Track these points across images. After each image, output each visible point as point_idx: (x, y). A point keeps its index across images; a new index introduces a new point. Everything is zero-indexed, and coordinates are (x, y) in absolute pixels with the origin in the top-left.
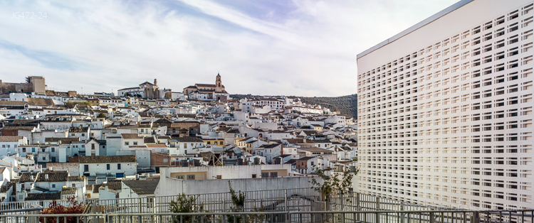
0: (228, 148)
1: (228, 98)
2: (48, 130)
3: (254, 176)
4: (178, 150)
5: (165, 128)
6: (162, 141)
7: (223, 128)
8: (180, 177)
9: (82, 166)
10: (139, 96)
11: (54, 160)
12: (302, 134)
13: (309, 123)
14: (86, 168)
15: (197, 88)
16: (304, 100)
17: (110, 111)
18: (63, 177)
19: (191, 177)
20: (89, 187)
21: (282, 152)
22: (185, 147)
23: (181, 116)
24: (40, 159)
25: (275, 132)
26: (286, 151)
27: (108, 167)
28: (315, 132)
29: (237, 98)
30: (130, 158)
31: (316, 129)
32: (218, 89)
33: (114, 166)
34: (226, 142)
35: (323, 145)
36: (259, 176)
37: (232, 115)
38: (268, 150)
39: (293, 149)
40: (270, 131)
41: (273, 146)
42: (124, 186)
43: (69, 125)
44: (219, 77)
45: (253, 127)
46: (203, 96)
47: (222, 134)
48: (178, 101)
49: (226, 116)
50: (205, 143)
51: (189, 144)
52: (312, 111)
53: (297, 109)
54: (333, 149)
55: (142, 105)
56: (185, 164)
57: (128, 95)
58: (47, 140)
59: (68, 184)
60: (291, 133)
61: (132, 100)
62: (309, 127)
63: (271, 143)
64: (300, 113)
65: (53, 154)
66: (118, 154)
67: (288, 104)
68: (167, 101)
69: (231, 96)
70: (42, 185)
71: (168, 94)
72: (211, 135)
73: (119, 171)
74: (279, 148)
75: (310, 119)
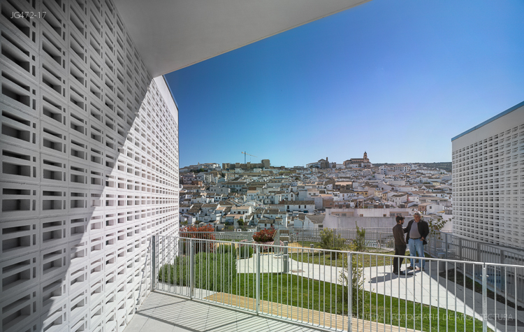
0: (370, 197)
1: (372, 166)
2: (270, 187)
3: (385, 215)
4: (339, 197)
5: (331, 185)
6: (329, 192)
7: (367, 184)
8: (337, 214)
9: (286, 206)
10: (318, 167)
11: (272, 203)
12: (424, 187)
13: (429, 180)
14: (288, 207)
15: (352, 161)
16: (425, 165)
17: (302, 176)
18: (276, 212)
19: (344, 215)
20: (289, 218)
21: (408, 200)
22: (343, 196)
23: (341, 178)
24: (266, 202)
25: (403, 186)
26: (411, 198)
27: (300, 207)
28: (434, 186)
29: (377, 165)
30: (312, 202)
31: (434, 184)
32: (365, 161)
33: (302, 206)
34: (369, 193)
35: (439, 195)
36: (388, 215)
37: (374, 177)
38: (398, 198)
39: (416, 198)
40: (400, 186)
41: (402, 195)
42: (306, 218)
43: (280, 184)
44: (365, 154)
45: (388, 183)
46: (355, 165)
47: (367, 188)
48: (340, 169)
49: (370, 177)
50: (356, 194)
51: (345, 194)
52: (432, 172)
53: (420, 171)
54: (447, 198)
55: (319, 172)
56: (340, 207)
57: (311, 167)
58: (270, 192)
59: (279, 216)
60: (415, 188)
61: (314, 169)
62: (429, 183)
63: (400, 194)
64: (422, 174)
65: (272, 200)
66: (305, 199)
67: (413, 168)
68: (334, 169)
69: (373, 165)
70: (266, 215)
71: (334, 165)
72: (359, 189)
73: (305, 210)
74: (405, 197)
75: (430, 178)
